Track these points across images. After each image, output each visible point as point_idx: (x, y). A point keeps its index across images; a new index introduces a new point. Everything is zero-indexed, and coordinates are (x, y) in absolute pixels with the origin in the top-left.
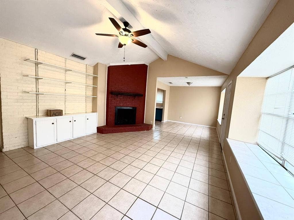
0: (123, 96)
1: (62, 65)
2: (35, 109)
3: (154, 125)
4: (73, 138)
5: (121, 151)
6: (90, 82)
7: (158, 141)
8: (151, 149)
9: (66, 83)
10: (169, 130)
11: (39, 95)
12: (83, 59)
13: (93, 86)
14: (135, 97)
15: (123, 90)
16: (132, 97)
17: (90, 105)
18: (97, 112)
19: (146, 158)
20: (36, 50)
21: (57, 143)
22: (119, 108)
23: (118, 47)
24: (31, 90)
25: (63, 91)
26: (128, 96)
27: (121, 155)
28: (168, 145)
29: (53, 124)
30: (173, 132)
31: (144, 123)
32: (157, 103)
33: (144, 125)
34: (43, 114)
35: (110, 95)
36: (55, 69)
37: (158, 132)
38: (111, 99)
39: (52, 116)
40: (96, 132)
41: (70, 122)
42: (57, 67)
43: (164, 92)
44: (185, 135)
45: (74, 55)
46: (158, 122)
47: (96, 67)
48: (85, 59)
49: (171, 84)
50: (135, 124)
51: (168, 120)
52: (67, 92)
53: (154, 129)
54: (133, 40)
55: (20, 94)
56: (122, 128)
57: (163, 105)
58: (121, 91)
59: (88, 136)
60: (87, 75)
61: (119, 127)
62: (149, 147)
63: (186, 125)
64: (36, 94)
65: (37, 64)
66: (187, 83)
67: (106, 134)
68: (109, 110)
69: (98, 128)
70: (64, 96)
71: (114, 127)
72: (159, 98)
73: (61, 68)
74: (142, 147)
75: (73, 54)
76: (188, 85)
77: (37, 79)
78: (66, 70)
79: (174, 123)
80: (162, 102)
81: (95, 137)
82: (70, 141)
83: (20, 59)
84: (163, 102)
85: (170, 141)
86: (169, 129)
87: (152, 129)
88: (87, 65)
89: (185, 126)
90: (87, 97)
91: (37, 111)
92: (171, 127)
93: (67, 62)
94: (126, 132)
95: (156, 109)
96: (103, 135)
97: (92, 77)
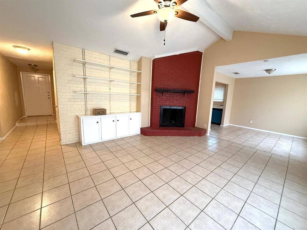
0: (169, 93)
1: (106, 63)
2: (84, 108)
3: (209, 129)
4: (116, 138)
5: (161, 160)
6: (135, 80)
7: (213, 153)
8: (201, 164)
9: (111, 81)
10: (233, 138)
11: (87, 94)
12: (126, 53)
13: (137, 84)
14: (184, 94)
15: (170, 86)
16: (180, 94)
17: (134, 104)
18: (140, 112)
19: (191, 177)
20: (83, 50)
21: (102, 141)
22: (164, 107)
23: (160, 31)
24: (80, 89)
25: (108, 90)
26: (175, 94)
27: (160, 166)
28: (228, 161)
29: (97, 122)
30: (238, 142)
31: (196, 126)
32: (214, 102)
33: (195, 129)
34: (90, 113)
35: (155, 93)
36: (99, 68)
37: (213, 139)
38: (156, 97)
39: (97, 115)
40: (140, 133)
41: (113, 121)
42: (101, 66)
43: (225, 86)
44: (257, 148)
45: (117, 51)
46: (216, 125)
47: (140, 62)
48: (128, 53)
49: (237, 75)
50: (183, 126)
51: (229, 123)
52: (111, 90)
53: (208, 134)
54: (178, 13)
55: (72, 94)
56: (168, 131)
57: (223, 103)
58: (167, 87)
59: (131, 137)
60: (131, 71)
61: (165, 129)
62: (198, 161)
63: (260, 132)
64: (85, 93)
65: (84, 64)
66: (266, 70)
67: (149, 136)
68: (153, 110)
69: (141, 129)
70: (109, 95)
71: (159, 129)
72: (217, 95)
73: (105, 66)
74: (189, 159)
75: (116, 49)
76: (266, 74)
77: (85, 79)
78: (111, 68)
79: (240, 129)
80: (222, 101)
81: (139, 138)
82: (113, 141)
83: (70, 61)
84: (224, 100)
85: (231, 155)
86: (231, 137)
87: (206, 135)
88: (131, 61)
89: (258, 133)
90: (131, 95)
91: (86, 110)
92: (235, 134)
93: (111, 59)
94: (172, 136)
95: (213, 109)
96: (146, 137)
97: (136, 74)
